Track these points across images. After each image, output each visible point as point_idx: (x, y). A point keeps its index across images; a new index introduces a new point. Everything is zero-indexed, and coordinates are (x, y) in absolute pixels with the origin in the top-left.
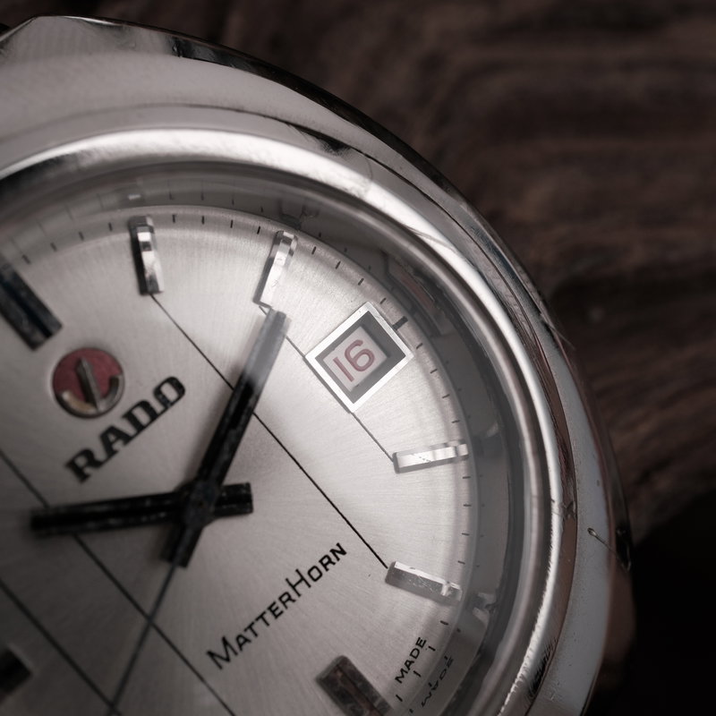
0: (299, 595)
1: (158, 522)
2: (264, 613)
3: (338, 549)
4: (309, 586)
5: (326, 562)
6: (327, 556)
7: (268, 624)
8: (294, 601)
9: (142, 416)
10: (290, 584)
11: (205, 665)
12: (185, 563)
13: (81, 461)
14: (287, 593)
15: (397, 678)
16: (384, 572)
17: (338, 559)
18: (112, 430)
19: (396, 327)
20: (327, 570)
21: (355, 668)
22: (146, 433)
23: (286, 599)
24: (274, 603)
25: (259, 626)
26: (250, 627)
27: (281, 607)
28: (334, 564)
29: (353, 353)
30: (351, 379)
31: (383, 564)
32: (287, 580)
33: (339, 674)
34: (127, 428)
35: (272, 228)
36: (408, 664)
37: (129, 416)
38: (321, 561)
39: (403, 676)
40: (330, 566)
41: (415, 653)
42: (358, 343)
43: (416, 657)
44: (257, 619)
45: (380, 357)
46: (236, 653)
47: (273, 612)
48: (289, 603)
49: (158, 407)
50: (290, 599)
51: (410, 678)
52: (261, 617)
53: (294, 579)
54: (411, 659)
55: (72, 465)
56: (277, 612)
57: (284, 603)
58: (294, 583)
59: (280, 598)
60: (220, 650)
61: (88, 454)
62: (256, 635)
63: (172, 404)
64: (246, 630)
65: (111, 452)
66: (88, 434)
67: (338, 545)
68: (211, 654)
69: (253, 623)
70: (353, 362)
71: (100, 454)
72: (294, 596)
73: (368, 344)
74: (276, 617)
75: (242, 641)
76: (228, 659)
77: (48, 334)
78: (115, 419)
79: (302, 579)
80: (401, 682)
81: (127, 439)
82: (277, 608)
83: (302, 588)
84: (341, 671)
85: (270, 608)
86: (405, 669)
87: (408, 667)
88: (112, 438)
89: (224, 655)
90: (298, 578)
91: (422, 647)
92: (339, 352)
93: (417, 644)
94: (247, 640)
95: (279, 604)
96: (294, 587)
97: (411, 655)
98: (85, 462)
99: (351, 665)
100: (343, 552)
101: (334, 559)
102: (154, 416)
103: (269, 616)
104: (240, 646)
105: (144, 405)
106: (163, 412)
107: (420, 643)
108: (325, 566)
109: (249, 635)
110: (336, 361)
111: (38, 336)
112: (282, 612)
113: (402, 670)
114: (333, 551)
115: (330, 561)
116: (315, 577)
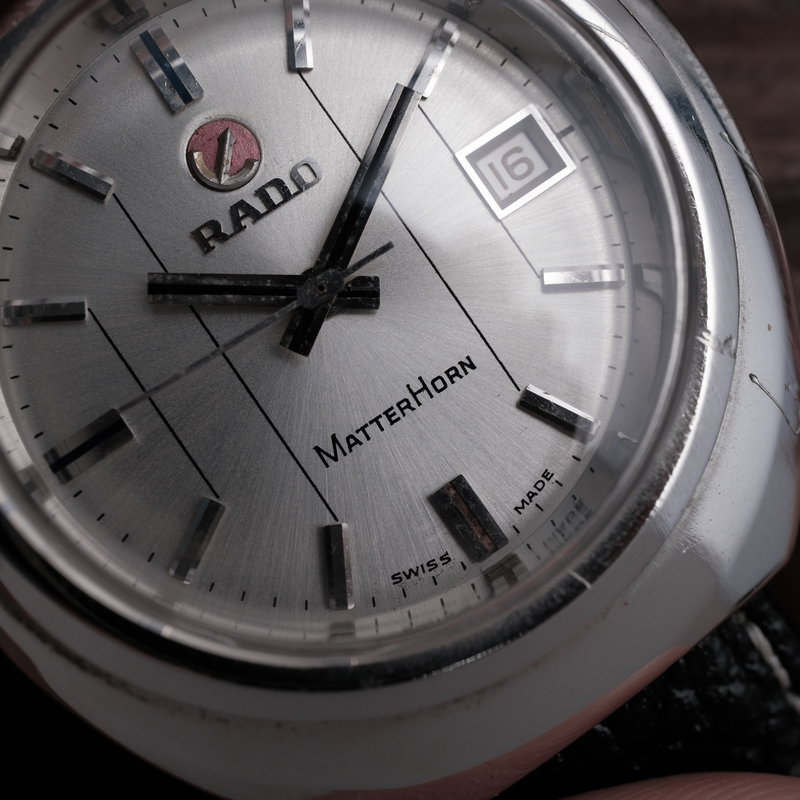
0: (419, 404)
2: (380, 416)
3: (468, 362)
4: (432, 396)
5: (453, 374)
6: (454, 368)
7: (382, 429)
8: (413, 409)
9: (275, 195)
10: (411, 391)
11: (312, 461)
12: (306, 352)
13: (206, 233)
14: (406, 400)
15: (516, 509)
16: (516, 396)
17: (466, 373)
18: (242, 204)
19: (560, 135)
20: (453, 382)
21: (470, 487)
22: (276, 213)
23: (405, 406)
24: (392, 408)
25: (372, 429)
26: (363, 429)
27: (399, 414)
28: (461, 377)
29: (511, 160)
30: (505, 187)
31: (516, 386)
32: (408, 386)
33: (452, 492)
34: (260, 207)
36: (531, 495)
37: (261, 193)
38: (447, 372)
39: (523, 507)
40: (456, 379)
41: (540, 485)
42: (518, 150)
43: (540, 490)
44: (371, 422)
45: (540, 167)
46: (345, 454)
47: (389, 417)
48: (407, 411)
49: (293, 189)
50: (409, 406)
51: (530, 509)
52: (376, 420)
54: (535, 490)
55: (197, 235)
56: (393, 418)
57: (402, 410)
58: (415, 391)
59: (398, 404)
60: (329, 448)
61: (214, 225)
62: (368, 438)
63: (308, 186)
64: (357, 431)
65: (239, 228)
66: (218, 207)
67: (468, 358)
68: (318, 449)
69: (366, 425)
71: (226, 228)
72: (414, 404)
73: (529, 151)
74: (392, 423)
75: (353, 442)
76: (335, 459)
77: (187, 99)
78: (247, 194)
79: (425, 387)
80: (520, 513)
81: (257, 216)
82: (394, 414)
83: (423, 397)
84: (455, 489)
85: (386, 413)
86: (527, 500)
87: (530, 498)
88: (242, 213)
89: (333, 454)
90: (421, 386)
91: (548, 480)
92: (496, 157)
93: (543, 476)
94: (358, 442)
95: (396, 409)
96: (414, 395)
97: (535, 486)
98: (209, 236)
99: (466, 483)
100: (473, 367)
101: (461, 372)
102: (287, 196)
103: (384, 421)
104: (350, 447)
105: (278, 183)
106: (296, 194)
107: (546, 475)
108: (451, 378)
109: (361, 436)
111: (177, 100)
112: (399, 419)
113: (523, 501)
114: (462, 364)
115: (457, 374)
116: (439, 388)
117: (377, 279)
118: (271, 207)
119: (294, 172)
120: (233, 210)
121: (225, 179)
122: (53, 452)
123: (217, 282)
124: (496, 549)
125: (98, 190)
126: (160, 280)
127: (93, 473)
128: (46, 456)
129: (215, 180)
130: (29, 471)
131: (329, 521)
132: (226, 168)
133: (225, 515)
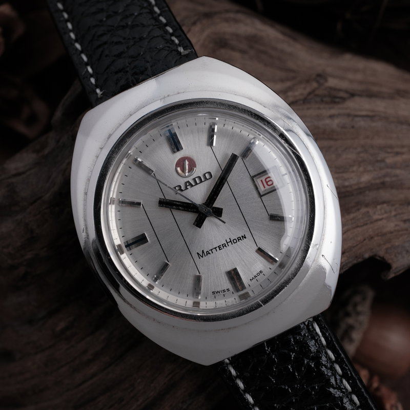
1: (193, 212)
4: (232, 244)
5: (239, 239)
6: (240, 237)
7: (217, 251)
9: (198, 181)
11: (196, 256)
12: (200, 227)
15: (251, 279)
16: (256, 248)
17: (243, 239)
18: (188, 182)
21: (238, 272)
22: (197, 186)
23: (224, 245)
24: (220, 245)
25: (214, 251)
26: (211, 250)
27: (222, 247)
29: (267, 180)
30: (265, 187)
31: (257, 245)
32: (226, 240)
33: (233, 272)
34: (193, 184)
36: (255, 277)
37: (194, 179)
43: (258, 276)
46: (205, 256)
48: (225, 247)
49: (203, 179)
50: (225, 246)
51: (255, 280)
52: (215, 248)
53: (229, 240)
55: (175, 188)
60: (201, 254)
61: (180, 186)
62: (212, 253)
63: (208, 179)
65: (186, 188)
66: (182, 182)
67: (244, 235)
68: (198, 253)
70: (267, 182)
71: (183, 188)
72: (227, 245)
74: (220, 250)
75: (208, 253)
76: (202, 257)
77: (178, 150)
78: (190, 179)
79: (231, 241)
80: (251, 281)
81: (192, 186)
83: (230, 244)
85: (218, 247)
88: (188, 184)
92: (263, 179)
93: (260, 272)
94: (209, 253)
95: (222, 246)
96: (227, 243)
97: (257, 274)
100: (245, 238)
102: (201, 181)
103: (218, 249)
104: (207, 254)
105: (199, 178)
106: (204, 181)
108: (238, 240)
109: (210, 252)
110: (262, 181)
111: (176, 150)
112: (222, 249)
113: (253, 278)
114: (242, 236)
115: (240, 239)
116: (235, 242)
117: (222, 209)
118: (196, 184)
119: (204, 175)
120: (186, 183)
121: (187, 174)
122: (127, 242)
123: (178, 203)
124: (242, 290)
125: (150, 172)
126: (162, 200)
127: (136, 250)
128: (124, 243)
130: (119, 246)
131: (198, 274)
132: (187, 171)
133: (169, 267)
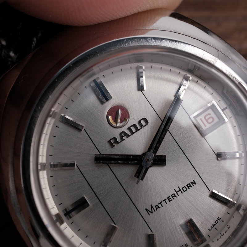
0: (178, 195)
1: (134, 164)
2: (166, 199)
3: (193, 182)
4: (182, 193)
5: (189, 186)
6: (189, 184)
7: (167, 203)
8: (176, 197)
10: (176, 191)
11: (144, 213)
13: (112, 141)
14: (174, 194)
15: (209, 229)
16: (209, 193)
17: (193, 186)
18: (123, 132)
19: (223, 110)
20: (189, 188)
21: (194, 223)
22: (134, 135)
23: (174, 196)
24: (170, 197)
25: (163, 203)
26: (160, 203)
27: (172, 198)
28: (191, 187)
29: (207, 117)
30: (205, 126)
31: (209, 190)
32: (175, 190)
34: (129, 133)
35: (184, 73)
36: (214, 225)
37: (129, 129)
38: (187, 185)
39: (211, 229)
40: (190, 187)
41: (217, 222)
42: (209, 114)
43: (217, 223)
44: (163, 201)
45: (216, 120)
46: (155, 211)
47: (169, 200)
48: (174, 197)
49: (139, 128)
50: (175, 196)
51: (213, 229)
52: (165, 200)
53: (177, 190)
54: (215, 223)
55: (109, 142)
56: (170, 200)
57: (173, 197)
58: (177, 191)
59: (172, 195)
60: (150, 209)
61: (115, 139)
62: (162, 206)
63: (144, 126)
64: (159, 204)
65: (122, 140)
66: (116, 133)
67: (194, 181)
68: (146, 210)
69: (162, 202)
70: (207, 121)
71: (119, 140)
72: (176, 195)
73: (213, 115)
74: (170, 201)
75: (157, 207)
76: (152, 212)
77: (107, 100)
78: (125, 129)
79: (180, 190)
80: (210, 231)
81: (128, 136)
82: (170, 198)
83: (179, 193)
84: (190, 223)
85: (168, 198)
86: (212, 226)
87: (213, 226)
88: (123, 135)
89: (151, 211)
90: (179, 190)
91: (219, 220)
92: (202, 117)
93: (218, 219)
94: (159, 207)
96: (177, 192)
97: (215, 222)
98: (113, 142)
99: (193, 221)
100: (195, 184)
101: (192, 185)
102: (137, 130)
103: (167, 201)
104: (157, 209)
107: (219, 219)
108: (188, 187)
109: (160, 205)
110: (201, 119)
111: (104, 100)
112: (172, 200)
113: (211, 227)
114: (192, 183)
115: (190, 186)
116: (185, 190)
117: (165, 156)
118: (132, 133)
119: (139, 122)
120: (121, 134)
121: (119, 125)
122: (65, 209)
123: (116, 157)
124: (203, 243)
125: (80, 128)
126: (98, 156)
127: (77, 217)
128: (63, 211)
129: (115, 125)
130: (58, 215)
131: (150, 233)
132: (119, 121)
133: (117, 231)
